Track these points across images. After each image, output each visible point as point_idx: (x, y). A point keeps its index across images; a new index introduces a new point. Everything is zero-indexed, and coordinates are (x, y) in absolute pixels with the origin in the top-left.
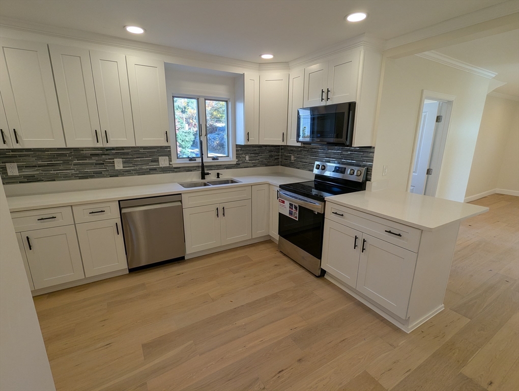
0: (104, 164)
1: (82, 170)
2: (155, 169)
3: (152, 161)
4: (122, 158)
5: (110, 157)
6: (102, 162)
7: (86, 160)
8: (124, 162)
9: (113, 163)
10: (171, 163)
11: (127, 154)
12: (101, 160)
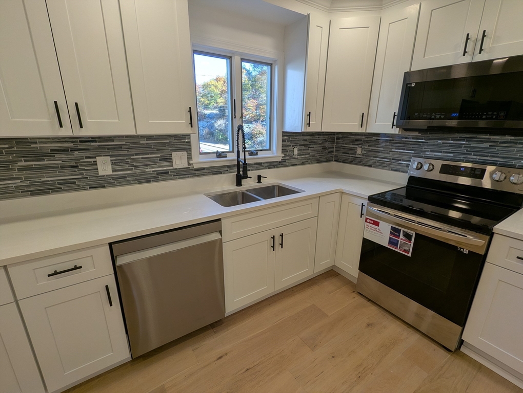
0: (77, 166)
1: (37, 180)
2: (166, 173)
3: (160, 160)
4: (111, 156)
5: (88, 154)
6: (73, 163)
7: (43, 160)
8: (114, 163)
9: (95, 164)
10: (191, 162)
11: (119, 148)
12: (71, 160)
